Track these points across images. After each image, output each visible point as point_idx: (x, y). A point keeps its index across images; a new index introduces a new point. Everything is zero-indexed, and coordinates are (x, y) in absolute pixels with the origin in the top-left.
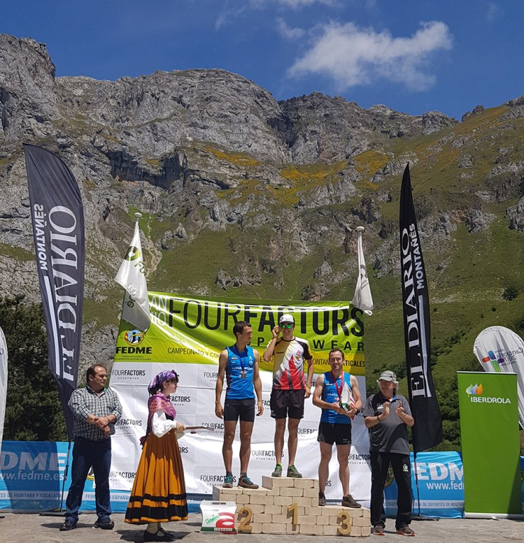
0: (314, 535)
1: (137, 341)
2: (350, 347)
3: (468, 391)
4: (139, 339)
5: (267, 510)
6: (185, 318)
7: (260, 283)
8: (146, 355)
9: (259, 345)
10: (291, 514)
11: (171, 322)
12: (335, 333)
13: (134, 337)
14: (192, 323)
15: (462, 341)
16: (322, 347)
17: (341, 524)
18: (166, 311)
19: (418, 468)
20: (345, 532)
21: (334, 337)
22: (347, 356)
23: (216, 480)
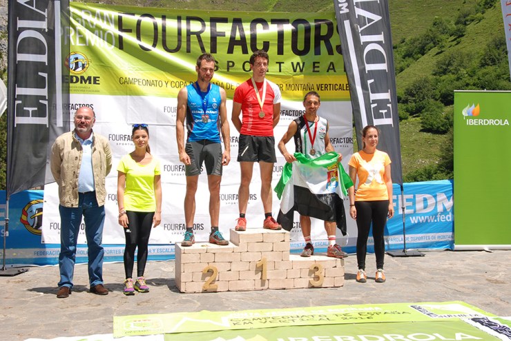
0: (284, 289)
2: (334, 69)
3: (464, 113)
4: (83, 66)
5: (234, 267)
6: (139, 38)
8: (92, 86)
9: (228, 69)
10: (260, 269)
11: (121, 44)
13: (77, 64)
14: (148, 45)
16: (301, 71)
17: (313, 276)
18: (113, 30)
19: (405, 201)
20: (316, 283)
21: (316, 58)
22: (331, 79)
23: (182, 228)
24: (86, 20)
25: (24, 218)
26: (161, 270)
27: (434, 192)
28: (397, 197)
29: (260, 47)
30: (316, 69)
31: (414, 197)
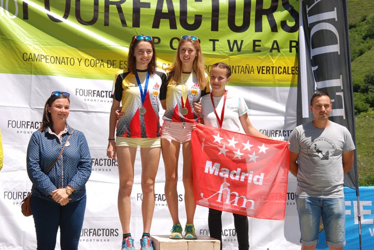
6: (47, 7)
11: (26, 13)
12: (259, 28)
14: (58, 16)
16: (239, 50)
19: (361, 208)
22: (274, 61)
23: (91, 234)
28: (352, 204)
29: (191, 22)
30: (257, 48)
31: (373, 203)
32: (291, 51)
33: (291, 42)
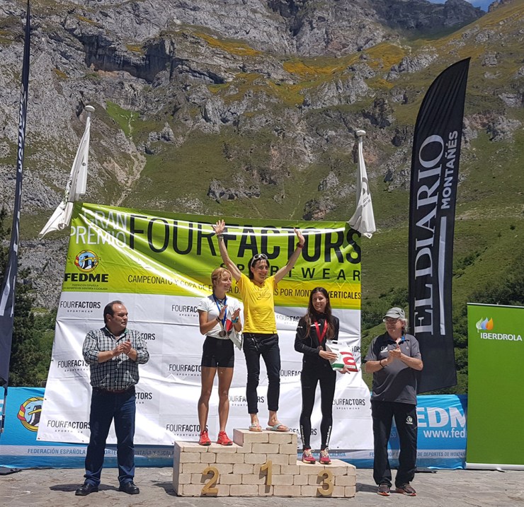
0: (290, 497)
1: (90, 267)
2: (344, 277)
3: (478, 326)
4: (93, 264)
5: (237, 470)
6: (150, 239)
7: (258, 195)
8: (101, 284)
10: (264, 473)
11: (132, 243)
12: (328, 259)
13: (87, 262)
14: (158, 246)
15: (476, 262)
16: (311, 276)
17: (322, 483)
18: (125, 230)
20: (326, 492)
21: (326, 265)
22: (341, 287)
23: (184, 429)
24: (99, 221)
25: (21, 414)
26: (159, 474)
27: (445, 406)
29: (270, 251)
30: (326, 276)
31: (426, 409)
32: (354, 279)
33: (355, 271)
